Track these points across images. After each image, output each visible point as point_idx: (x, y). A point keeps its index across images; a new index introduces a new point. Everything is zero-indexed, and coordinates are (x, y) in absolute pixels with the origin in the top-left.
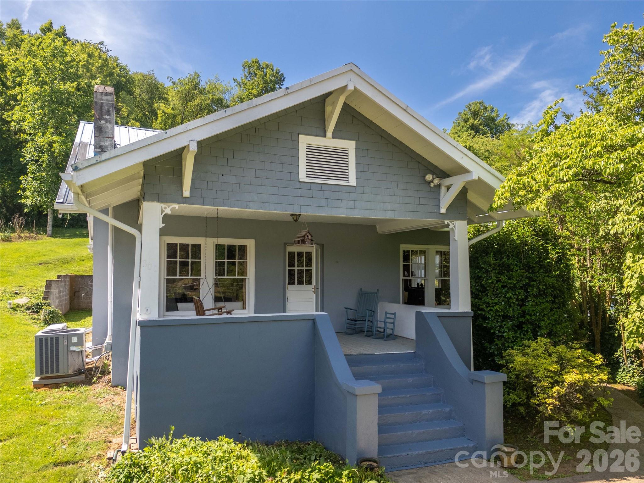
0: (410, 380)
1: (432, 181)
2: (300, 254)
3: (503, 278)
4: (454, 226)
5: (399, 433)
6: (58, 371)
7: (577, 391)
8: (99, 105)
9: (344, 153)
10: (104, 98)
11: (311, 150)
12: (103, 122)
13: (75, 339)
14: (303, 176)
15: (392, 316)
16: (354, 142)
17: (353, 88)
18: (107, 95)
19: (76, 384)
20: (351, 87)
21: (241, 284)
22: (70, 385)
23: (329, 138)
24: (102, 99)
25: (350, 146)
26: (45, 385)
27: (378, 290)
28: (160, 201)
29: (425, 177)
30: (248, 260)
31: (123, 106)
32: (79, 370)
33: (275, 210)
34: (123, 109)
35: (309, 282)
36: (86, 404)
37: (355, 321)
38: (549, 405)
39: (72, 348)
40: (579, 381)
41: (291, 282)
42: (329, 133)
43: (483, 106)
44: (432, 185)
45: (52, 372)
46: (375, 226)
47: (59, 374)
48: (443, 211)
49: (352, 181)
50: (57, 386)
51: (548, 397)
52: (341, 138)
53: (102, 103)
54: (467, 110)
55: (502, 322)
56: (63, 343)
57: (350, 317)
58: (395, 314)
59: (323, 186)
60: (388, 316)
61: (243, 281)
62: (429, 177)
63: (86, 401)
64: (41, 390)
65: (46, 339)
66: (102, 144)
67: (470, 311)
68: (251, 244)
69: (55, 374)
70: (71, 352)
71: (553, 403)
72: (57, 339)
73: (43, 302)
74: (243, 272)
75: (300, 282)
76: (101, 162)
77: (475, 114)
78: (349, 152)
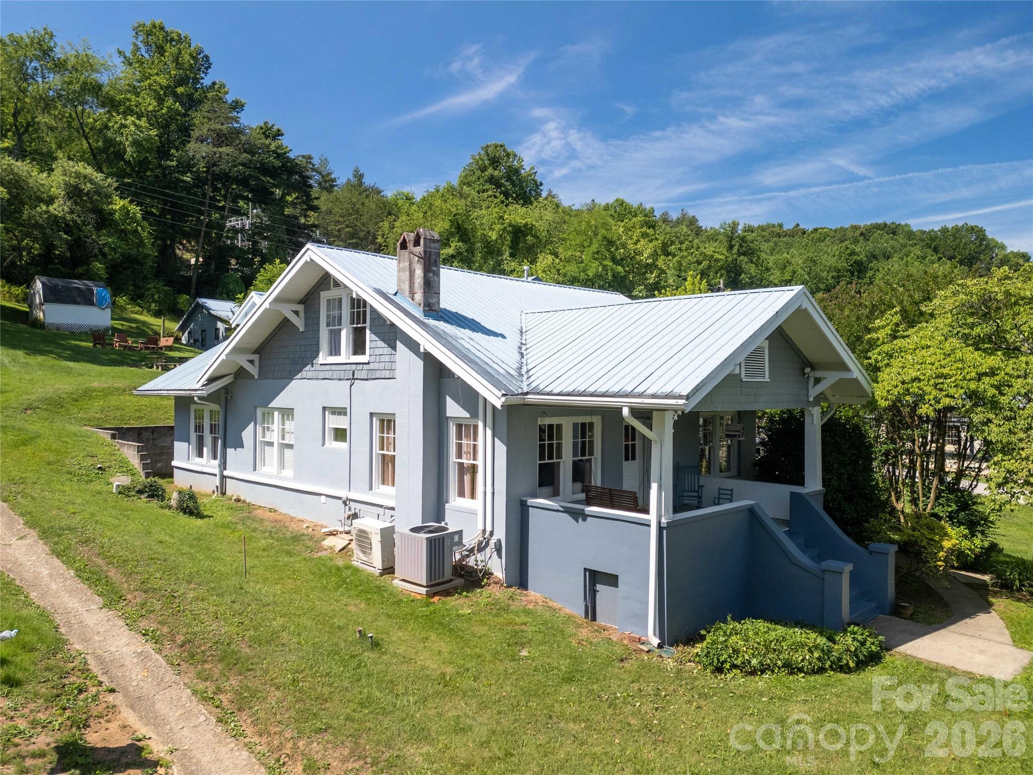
6: (443, 577)
8: (428, 254)
12: (431, 275)
13: (456, 539)
15: (730, 492)
18: (435, 243)
24: (430, 248)
26: (435, 594)
30: (595, 438)
33: (729, 409)
35: (634, 458)
38: (941, 566)
41: (627, 459)
43: (504, 150)
45: (439, 578)
47: (444, 580)
48: (811, 399)
50: (447, 592)
51: (938, 561)
53: (430, 252)
54: (482, 153)
56: (447, 544)
58: (732, 490)
60: (722, 492)
61: (591, 461)
64: (433, 599)
66: (430, 301)
67: (822, 488)
68: (598, 421)
69: (441, 580)
72: (443, 538)
74: (591, 451)
77: (495, 162)
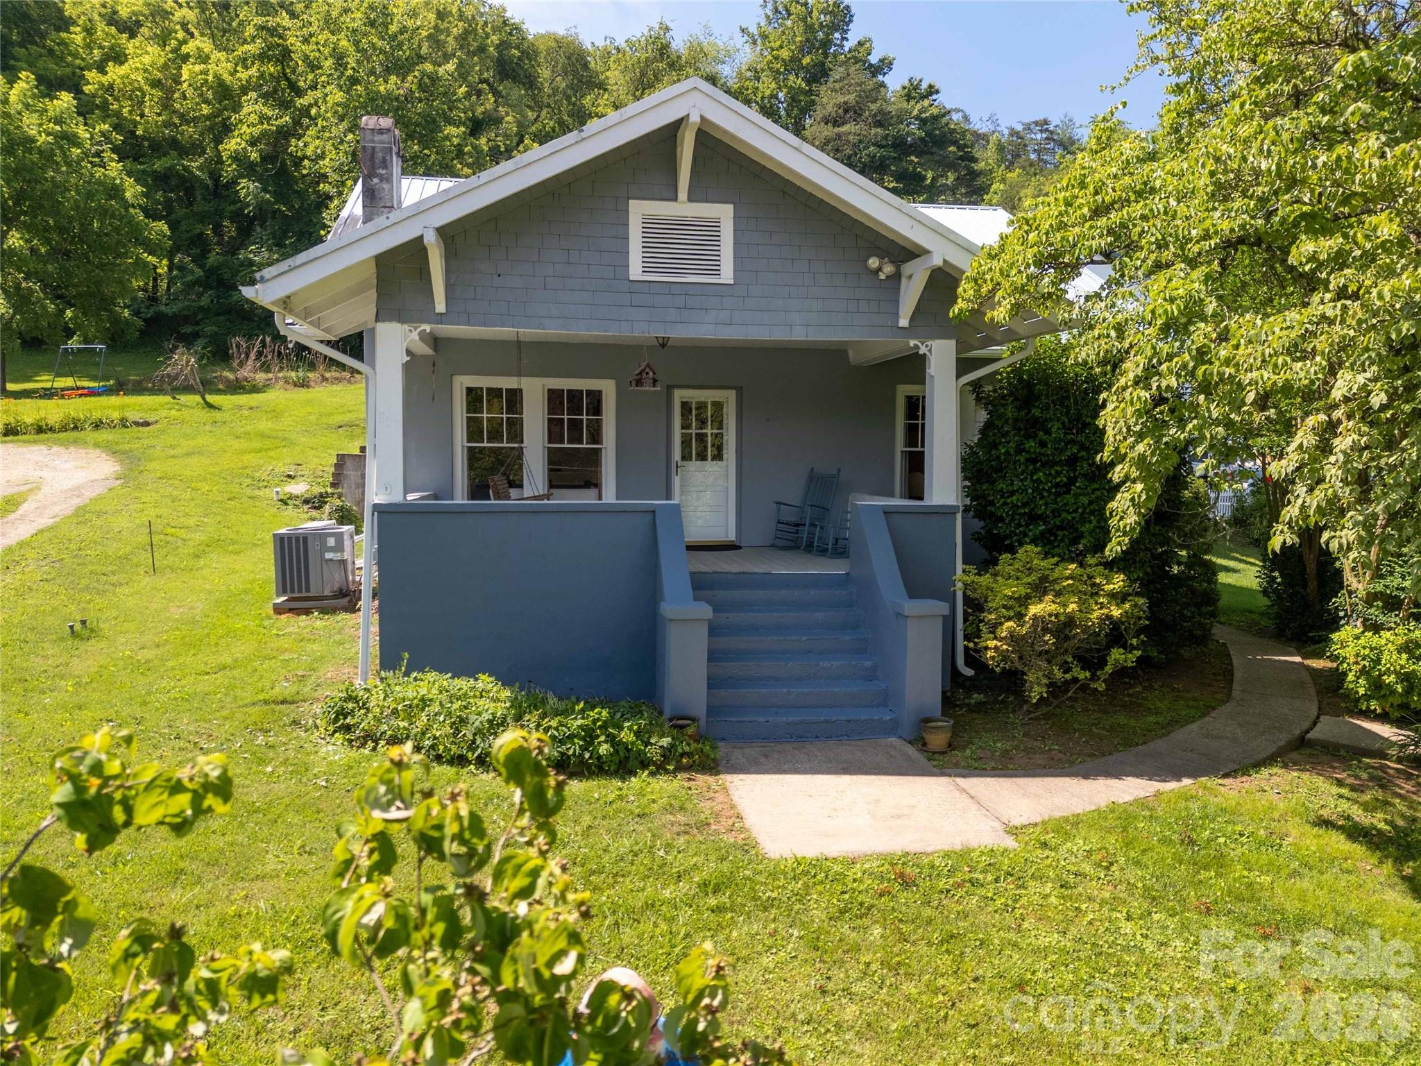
0: (819, 616)
1: (880, 269)
2: (701, 406)
3: (1031, 444)
4: (930, 351)
5: (763, 691)
6: (308, 590)
7: (1046, 630)
8: (369, 152)
9: (712, 226)
10: (377, 138)
11: (651, 225)
12: (376, 180)
13: (331, 542)
14: (636, 271)
16: (731, 207)
17: (698, 120)
18: (382, 133)
19: (333, 611)
20: (695, 118)
21: (594, 457)
22: (324, 611)
23: (683, 202)
24: (373, 141)
25: (724, 213)
26: (291, 610)
27: (839, 470)
28: (401, 321)
29: (866, 261)
30: (604, 417)
31: (507, 114)
32: (341, 590)
33: (587, 330)
34: (507, 119)
35: (718, 456)
36: (338, 637)
37: (797, 525)
39: (329, 556)
40: (1050, 615)
41: (686, 457)
42: (683, 194)
44: (882, 276)
45: (300, 591)
46: (845, 352)
47: (309, 595)
48: (904, 322)
49: (727, 274)
50: (307, 612)
52: (707, 201)
53: (373, 148)
55: (1027, 525)
56: (313, 547)
57: (783, 518)
59: (673, 286)
61: (597, 452)
62: (873, 262)
63: (339, 633)
64: (283, 617)
65: (290, 539)
68: (608, 388)
69: (304, 594)
70: (327, 561)
71: (996, 648)
72: (305, 540)
73: (329, 490)
74: (596, 437)
75: (702, 457)
76: (295, 268)
78: (722, 224)
